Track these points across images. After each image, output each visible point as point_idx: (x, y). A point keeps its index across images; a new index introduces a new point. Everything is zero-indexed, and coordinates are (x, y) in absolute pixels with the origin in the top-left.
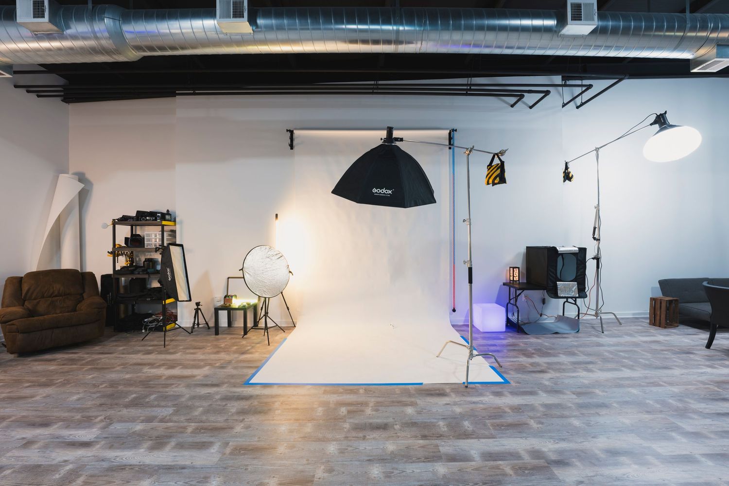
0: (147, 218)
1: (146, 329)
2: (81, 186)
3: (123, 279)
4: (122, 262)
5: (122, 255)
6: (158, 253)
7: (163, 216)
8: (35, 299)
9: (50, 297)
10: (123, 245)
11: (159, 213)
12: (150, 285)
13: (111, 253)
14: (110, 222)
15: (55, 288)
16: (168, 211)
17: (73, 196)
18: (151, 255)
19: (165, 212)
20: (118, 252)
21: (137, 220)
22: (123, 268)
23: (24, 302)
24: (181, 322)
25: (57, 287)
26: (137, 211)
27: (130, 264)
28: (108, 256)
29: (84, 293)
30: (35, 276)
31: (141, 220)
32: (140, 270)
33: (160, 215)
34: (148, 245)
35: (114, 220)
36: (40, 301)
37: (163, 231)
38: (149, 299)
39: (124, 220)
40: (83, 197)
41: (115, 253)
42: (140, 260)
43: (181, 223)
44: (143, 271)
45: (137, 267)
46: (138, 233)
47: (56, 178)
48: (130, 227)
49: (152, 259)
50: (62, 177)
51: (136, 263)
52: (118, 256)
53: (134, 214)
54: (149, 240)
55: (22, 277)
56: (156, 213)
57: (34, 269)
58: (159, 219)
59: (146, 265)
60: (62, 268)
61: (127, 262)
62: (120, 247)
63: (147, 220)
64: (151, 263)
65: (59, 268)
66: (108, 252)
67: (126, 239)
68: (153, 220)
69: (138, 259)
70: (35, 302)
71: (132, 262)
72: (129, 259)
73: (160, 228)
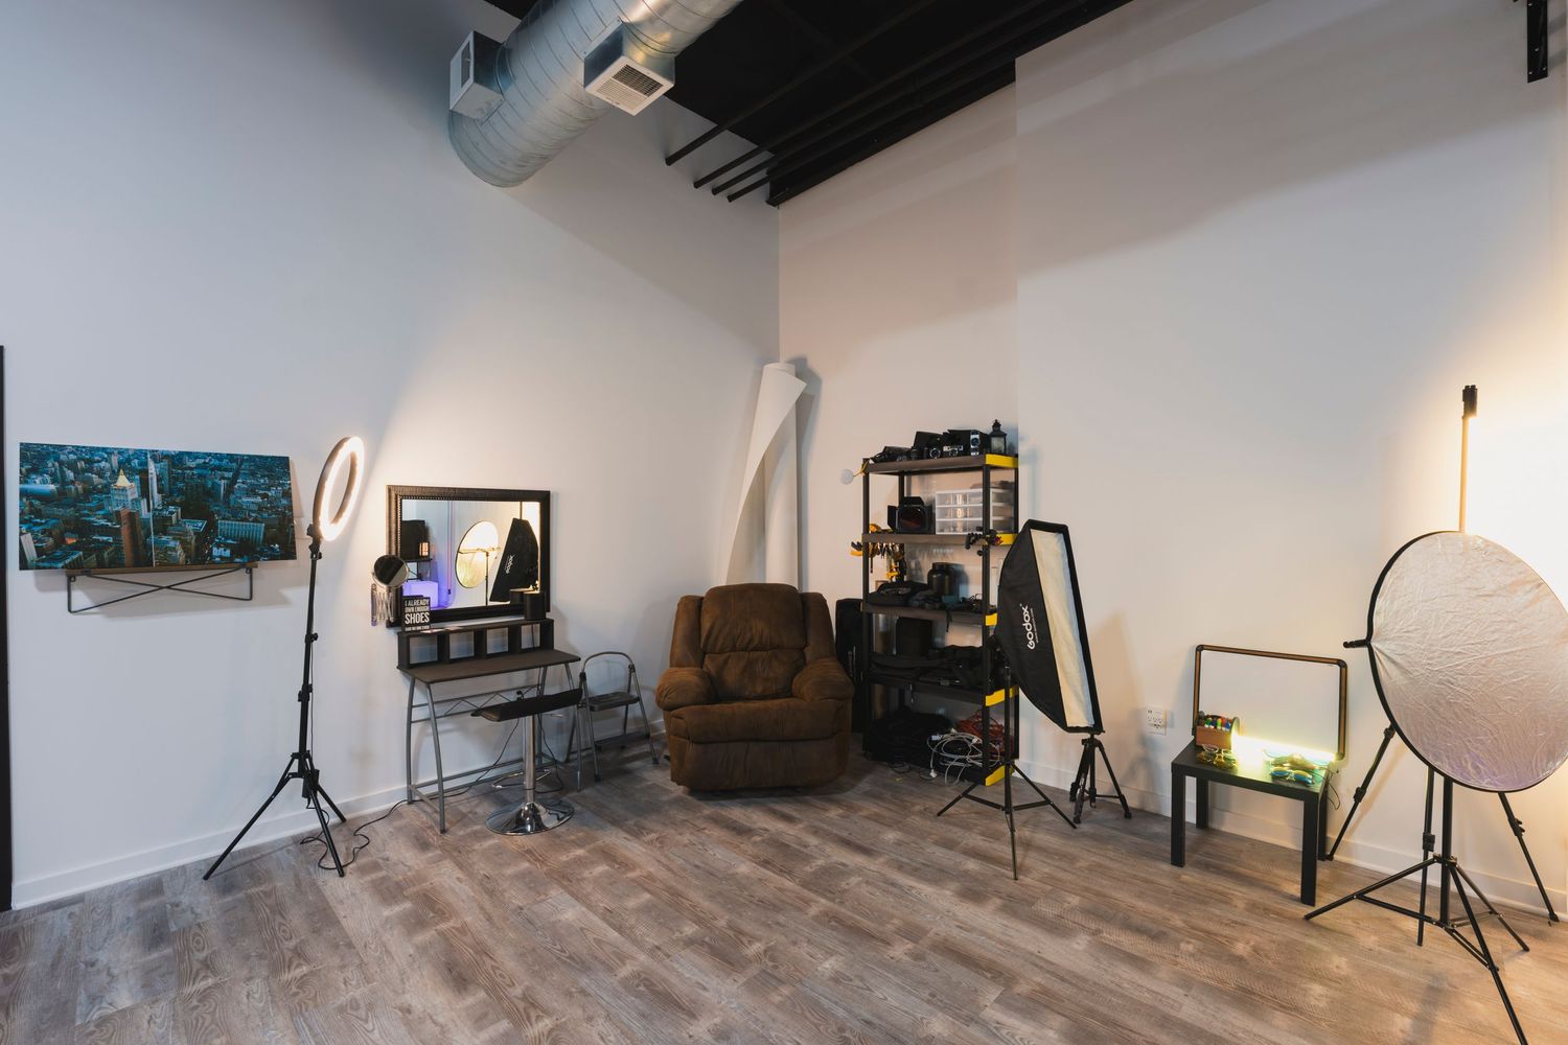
0: (945, 449)
1: (940, 770)
2: (801, 385)
3: (881, 616)
4: (882, 570)
5: (882, 552)
6: (974, 549)
7: (985, 443)
8: (721, 652)
9: (745, 649)
10: (885, 526)
11: (976, 432)
12: (943, 637)
13: (857, 546)
14: (858, 467)
15: (754, 631)
16: (997, 425)
17: (785, 414)
18: (944, 554)
19: (987, 429)
20: (874, 544)
21: (920, 456)
22: (884, 586)
23: (704, 657)
24: (1029, 765)
25: (759, 628)
26: (918, 433)
27: (900, 577)
28: (853, 554)
29: (806, 646)
30: (722, 595)
31: (929, 457)
32: (920, 595)
33: (977, 436)
34: (945, 526)
35: (866, 460)
36: (728, 658)
37: (986, 485)
38: (948, 683)
39: (887, 459)
40: (804, 410)
41: (867, 549)
42: (919, 567)
43: (1034, 458)
44: (927, 599)
45: (916, 587)
46: (915, 494)
47: (759, 374)
48: (897, 478)
49: (948, 566)
50: (770, 368)
51: (911, 576)
52: (872, 556)
53: (908, 443)
54: (945, 513)
55: (702, 598)
56: (968, 433)
57: (722, 581)
58: (975, 450)
59: (935, 583)
60: (768, 582)
61: (891, 571)
62: (880, 532)
63: (943, 455)
64: (947, 577)
65: (762, 582)
66: (853, 544)
67: (891, 509)
68: (960, 454)
69: (913, 565)
70: (721, 658)
71: (902, 569)
72: (896, 562)
73: (978, 477)
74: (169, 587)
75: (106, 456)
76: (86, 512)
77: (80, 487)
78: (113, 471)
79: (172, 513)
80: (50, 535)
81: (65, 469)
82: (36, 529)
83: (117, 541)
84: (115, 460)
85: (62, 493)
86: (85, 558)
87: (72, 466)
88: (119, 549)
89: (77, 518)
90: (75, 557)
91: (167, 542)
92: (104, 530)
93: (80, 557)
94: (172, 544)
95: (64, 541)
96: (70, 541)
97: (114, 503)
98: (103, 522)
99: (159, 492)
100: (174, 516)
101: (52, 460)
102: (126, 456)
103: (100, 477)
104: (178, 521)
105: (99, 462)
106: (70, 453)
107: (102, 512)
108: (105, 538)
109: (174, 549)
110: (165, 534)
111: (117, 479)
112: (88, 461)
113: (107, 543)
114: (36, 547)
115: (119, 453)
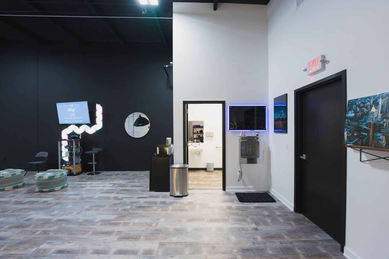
74: (384, 158)
75: (369, 100)
76: (361, 123)
77: (360, 114)
78: (371, 106)
79: (384, 122)
80: (351, 132)
81: (357, 107)
82: (348, 130)
83: (368, 135)
84: (372, 100)
85: (355, 116)
86: (358, 141)
87: (359, 106)
88: (368, 138)
89: (358, 125)
90: (356, 140)
91: (380, 136)
92: (365, 131)
93: (357, 141)
94: (381, 137)
95: (354, 134)
96: (355, 134)
97: (369, 119)
98: (365, 127)
99: (381, 113)
100: (385, 124)
101: (354, 105)
102: (376, 98)
103: (367, 109)
104: (386, 126)
105: (367, 103)
106: (359, 101)
107: (365, 123)
108: (365, 134)
109: (382, 140)
110: (379, 133)
111: (371, 109)
112: (364, 103)
113: (365, 136)
114: (347, 136)
115: (374, 98)
